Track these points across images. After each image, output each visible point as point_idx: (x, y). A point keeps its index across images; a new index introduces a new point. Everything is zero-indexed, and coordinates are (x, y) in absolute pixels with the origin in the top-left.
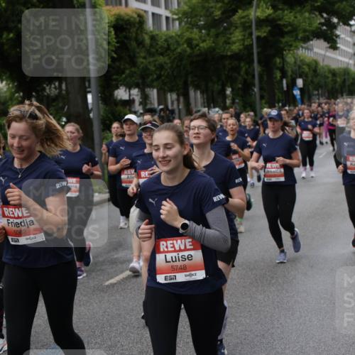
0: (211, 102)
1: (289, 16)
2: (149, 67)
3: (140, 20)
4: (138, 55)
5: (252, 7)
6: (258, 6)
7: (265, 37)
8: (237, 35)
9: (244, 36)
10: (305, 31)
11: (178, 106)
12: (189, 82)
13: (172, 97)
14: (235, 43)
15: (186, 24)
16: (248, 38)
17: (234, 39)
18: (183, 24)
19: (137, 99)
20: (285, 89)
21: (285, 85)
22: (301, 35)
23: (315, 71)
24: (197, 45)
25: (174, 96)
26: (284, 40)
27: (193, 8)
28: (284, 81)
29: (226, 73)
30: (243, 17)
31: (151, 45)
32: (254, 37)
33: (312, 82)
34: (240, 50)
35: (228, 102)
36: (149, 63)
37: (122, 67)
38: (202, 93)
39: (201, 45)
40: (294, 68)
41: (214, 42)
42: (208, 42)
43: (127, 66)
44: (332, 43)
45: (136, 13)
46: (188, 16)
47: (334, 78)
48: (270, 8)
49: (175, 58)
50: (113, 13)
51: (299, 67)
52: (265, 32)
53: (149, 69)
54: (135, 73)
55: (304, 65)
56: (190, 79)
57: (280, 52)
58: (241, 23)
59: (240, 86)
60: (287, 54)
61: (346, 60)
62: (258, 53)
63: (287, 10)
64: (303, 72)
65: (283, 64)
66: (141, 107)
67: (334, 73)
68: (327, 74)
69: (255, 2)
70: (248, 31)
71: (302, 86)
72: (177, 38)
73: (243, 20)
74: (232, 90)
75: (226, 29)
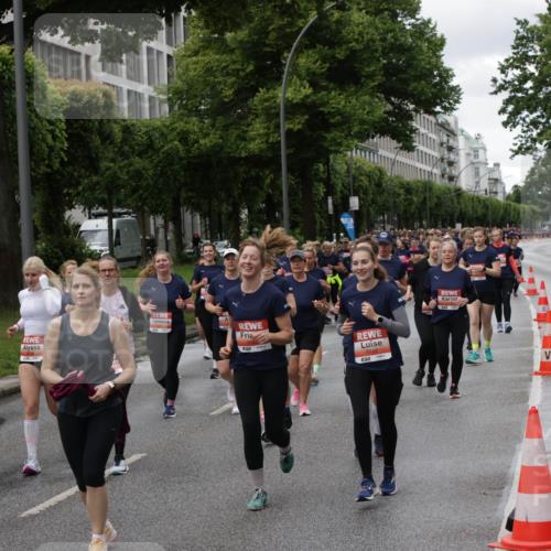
0: (215, 233)
1: (337, 100)
2: (119, 173)
4: (100, 155)
5: (280, 85)
6: (289, 83)
7: (299, 130)
8: (258, 127)
9: (269, 129)
10: (363, 122)
11: (166, 237)
12: (181, 200)
13: (155, 222)
14: (254, 139)
15: (179, 108)
16: (274, 132)
17: (252, 133)
18: (176, 108)
20: (331, 212)
21: (330, 207)
22: (356, 129)
23: (379, 185)
24: (197, 142)
25: (160, 221)
26: (329, 136)
27: (190, 86)
28: (330, 201)
29: (240, 185)
30: (267, 100)
31: (124, 141)
32: (282, 131)
33: (374, 202)
34: (261, 151)
35: (243, 231)
36: (120, 167)
37: (76, 174)
38: (203, 216)
39: (202, 142)
40: (347, 180)
41: (221, 138)
42: (212, 136)
43: (83, 171)
44: (405, 140)
46: (182, 97)
47: (409, 197)
48: (308, 85)
49: (160, 162)
51: (354, 178)
52: (299, 123)
53: (119, 178)
54: (98, 183)
55: (362, 175)
56: (183, 195)
57: (323, 154)
58: (263, 109)
59: (263, 206)
60: (335, 159)
61: (429, 169)
62: (288, 157)
63: (335, 90)
64: (360, 186)
65: (329, 174)
67: (408, 189)
68: (397, 189)
69: (284, 77)
70: (273, 122)
71: (357, 208)
72: (165, 130)
73: (266, 104)
74: (249, 212)
75: (241, 117)
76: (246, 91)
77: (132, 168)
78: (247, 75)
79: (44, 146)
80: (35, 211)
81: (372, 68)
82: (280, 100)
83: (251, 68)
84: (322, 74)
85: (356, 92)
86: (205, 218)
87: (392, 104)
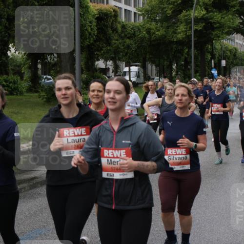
0: (162, 73)
1: (217, 17)
2: (120, 46)
3: (115, 14)
4: (112, 38)
5: (192, 9)
6: (196, 9)
7: (200, 30)
8: (182, 28)
9: (187, 29)
10: (229, 27)
12: (147, 59)
14: (180, 33)
15: (147, 18)
16: (189, 30)
17: (179, 30)
19: (111, 68)
20: (213, 67)
21: (213, 64)
22: (226, 30)
23: (235, 55)
24: (154, 33)
26: (214, 33)
27: (152, 9)
28: (213, 62)
29: (173, 53)
30: (186, 16)
31: (122, 32)
32: (192, 31)
33: (232, 63)
34: (183, 38)
35: (174, 74)
36: (120, 43)
37: (100, 46)
38: (156, 66)
39: (157, 33)
40: (220, 53)
41: (165, 32)
42: (161, 31)
43: (104, 45)
45: (112, 9)
46: (149, 13)
48: (204, 9)
49: (138, 41)
50: (97, 8)
51: (224, 52)
52: (200, 27)
53: (119, 48)
54: (110, 50)
55: (227, 51)
56: (148, 56)
57: (210, 41)
58: (184, 20)
59: (183, 63)
60: (216, 43)
62: (195, 41)
63: (217, 12)
64: (226, 56)
65: (213, 50)
66: (113, 74)
68: (243, 57)
69: (194, 6)
70: (189, 26)
71: (225, 65)
72: (140, 27)
73: (186, 18)
74: (177, 65)
75: (174, 23)
76: (177, 11)
77: (126, 44)
78: (178, 4)
79: (87, 32)
80: (82, 61)
81: (234, 3)
82: (192, 16)
83: (180, 1)
84: (211, 4)
85: (227, 13)
86: (157, 67)
87: (242, 19)
